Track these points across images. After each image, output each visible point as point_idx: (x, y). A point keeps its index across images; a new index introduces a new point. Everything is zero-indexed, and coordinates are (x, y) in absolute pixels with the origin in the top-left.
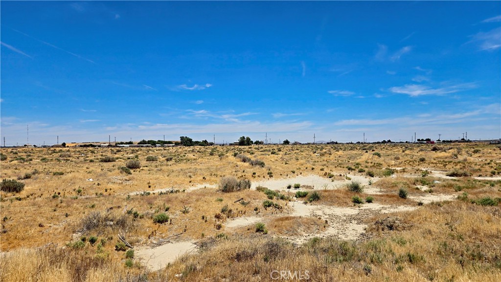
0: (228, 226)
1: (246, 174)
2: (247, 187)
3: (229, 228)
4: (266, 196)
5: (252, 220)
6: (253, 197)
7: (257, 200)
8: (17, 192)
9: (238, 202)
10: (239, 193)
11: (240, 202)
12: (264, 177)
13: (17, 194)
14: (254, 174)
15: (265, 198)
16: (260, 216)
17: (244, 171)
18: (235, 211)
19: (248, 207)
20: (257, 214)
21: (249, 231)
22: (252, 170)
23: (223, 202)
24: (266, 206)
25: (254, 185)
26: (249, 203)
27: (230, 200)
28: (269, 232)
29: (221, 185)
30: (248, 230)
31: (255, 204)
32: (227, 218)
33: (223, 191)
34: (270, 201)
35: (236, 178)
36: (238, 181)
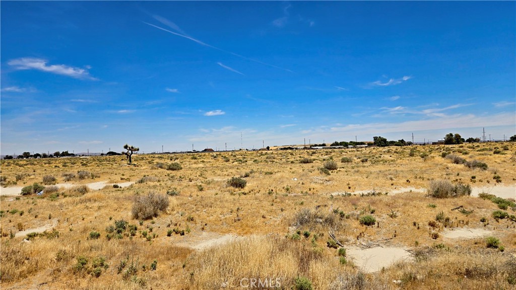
0: (447, 237)
1: (463, 178)
2: (466, 194)
3: (448, 238)
4: (496, 205)
5: (479, 233)
6: (477, 206)
7: (483, 210)
8: (242, 188)
9: (457, 210)
10: (456, 199)
11: (459, 210)
12: (488, 182)
13: (242, 189)
14: (474, 177)
15: (495, 208)
16: (489, 229)
17: (458, 175)
18: (454, 220)
19: (471, 217)
20: (485, 226)
21: (477, 245)
22: (470, 173)
23: (437, 208)
24: (497, 217)
25: (476, 192)
26: (472, 212)
27: (445, 207)
28: (506, 250)
29: (431, 190)
30: (476, 244)
31: (480, 213)
32: (444, 227)
33: (434, 196)
34: (503, 211)
35: (449, 181)
36: (454, 185)
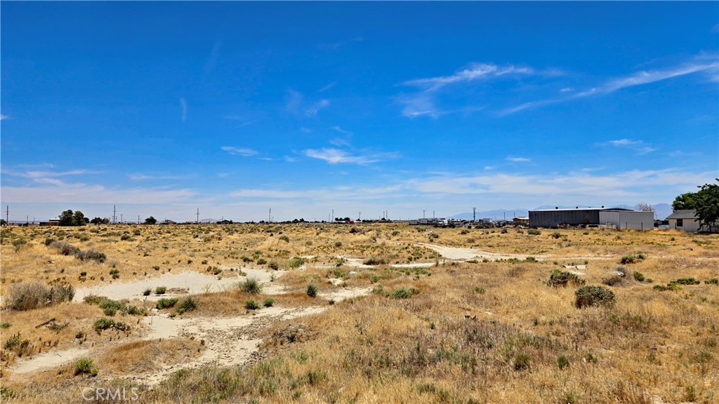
0: (19, 372)
1: (68, 276)
2: (67, 298)
3: (19, 375)
4: (101, 310)
5: (70, 355)
6: (76, 315)
7: (84, 320)
9: (44, 327)
10: (48, 309)
11: (49, 325)
12: (102, 279)
14: (83, 274)
15: (100, 314)
16: (86, 347)
17: (63, 271)
18: (35, 344)
19: (63, 334)
20: (81, 343)
21: (61, 376)
22: (80, 269)
23: (11, 329)
24: (100, 328)
25: (80, 294)
26: (66, 325)
27: (26, 326)
28: (100, 373)
29: (9, 297)
30: (60, 373)
31: (78, 326)
32: (17, 358)
33: (14, 308)
34: (108, 318)
35: (44, 283)
36: (48, 288)
